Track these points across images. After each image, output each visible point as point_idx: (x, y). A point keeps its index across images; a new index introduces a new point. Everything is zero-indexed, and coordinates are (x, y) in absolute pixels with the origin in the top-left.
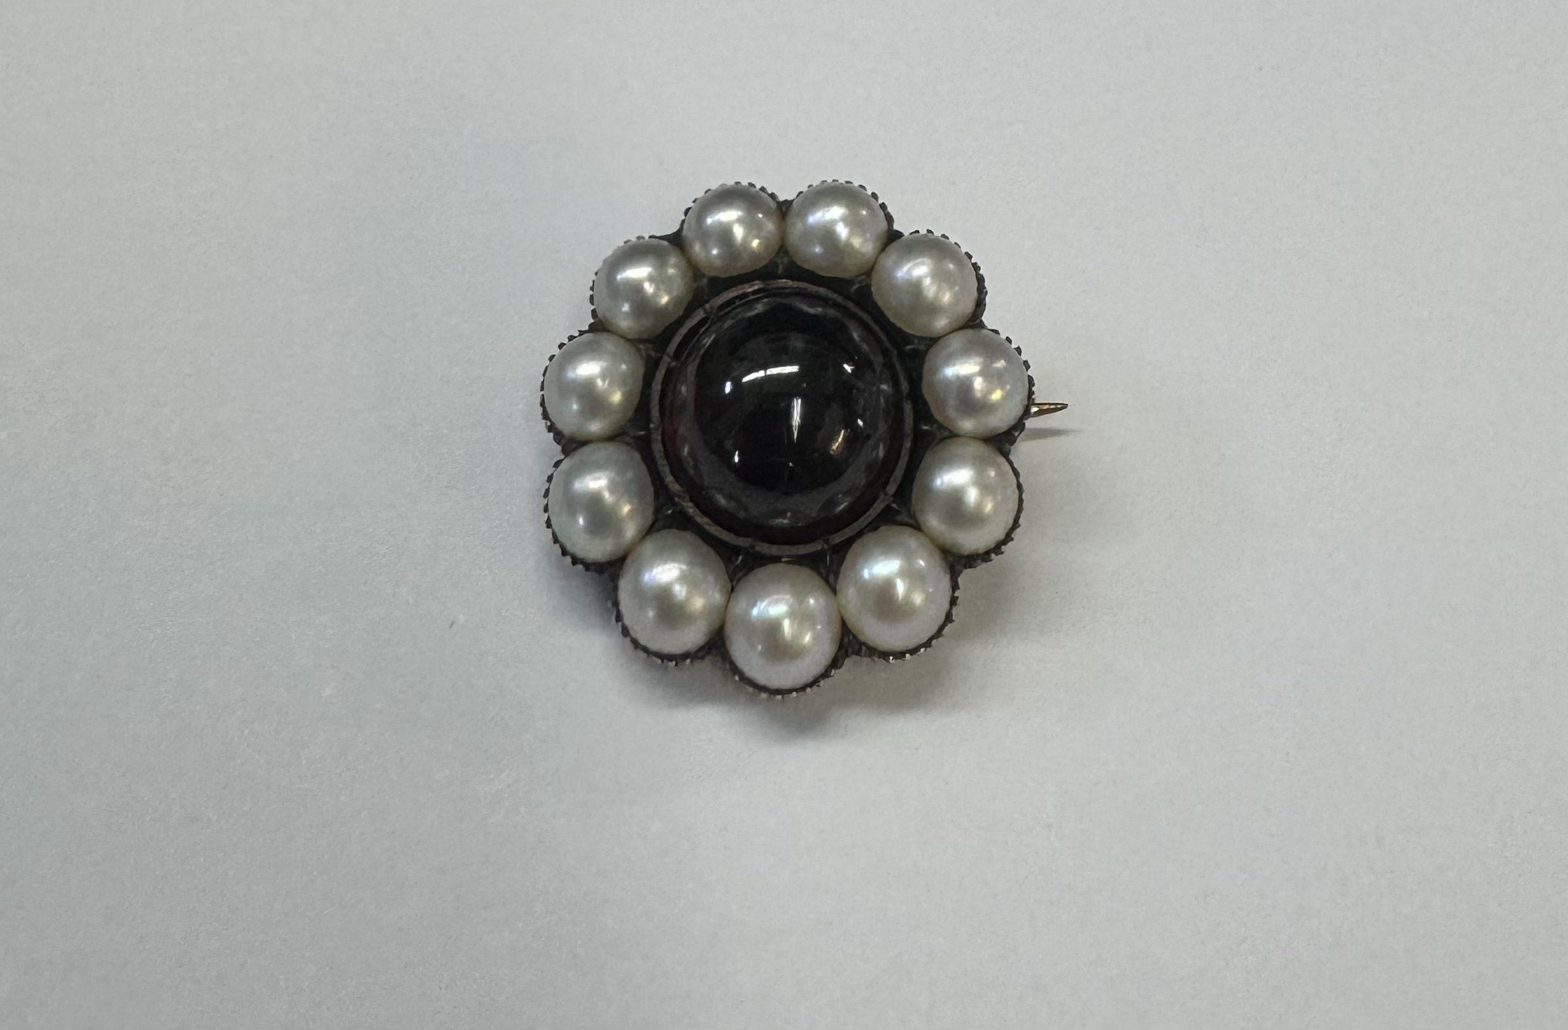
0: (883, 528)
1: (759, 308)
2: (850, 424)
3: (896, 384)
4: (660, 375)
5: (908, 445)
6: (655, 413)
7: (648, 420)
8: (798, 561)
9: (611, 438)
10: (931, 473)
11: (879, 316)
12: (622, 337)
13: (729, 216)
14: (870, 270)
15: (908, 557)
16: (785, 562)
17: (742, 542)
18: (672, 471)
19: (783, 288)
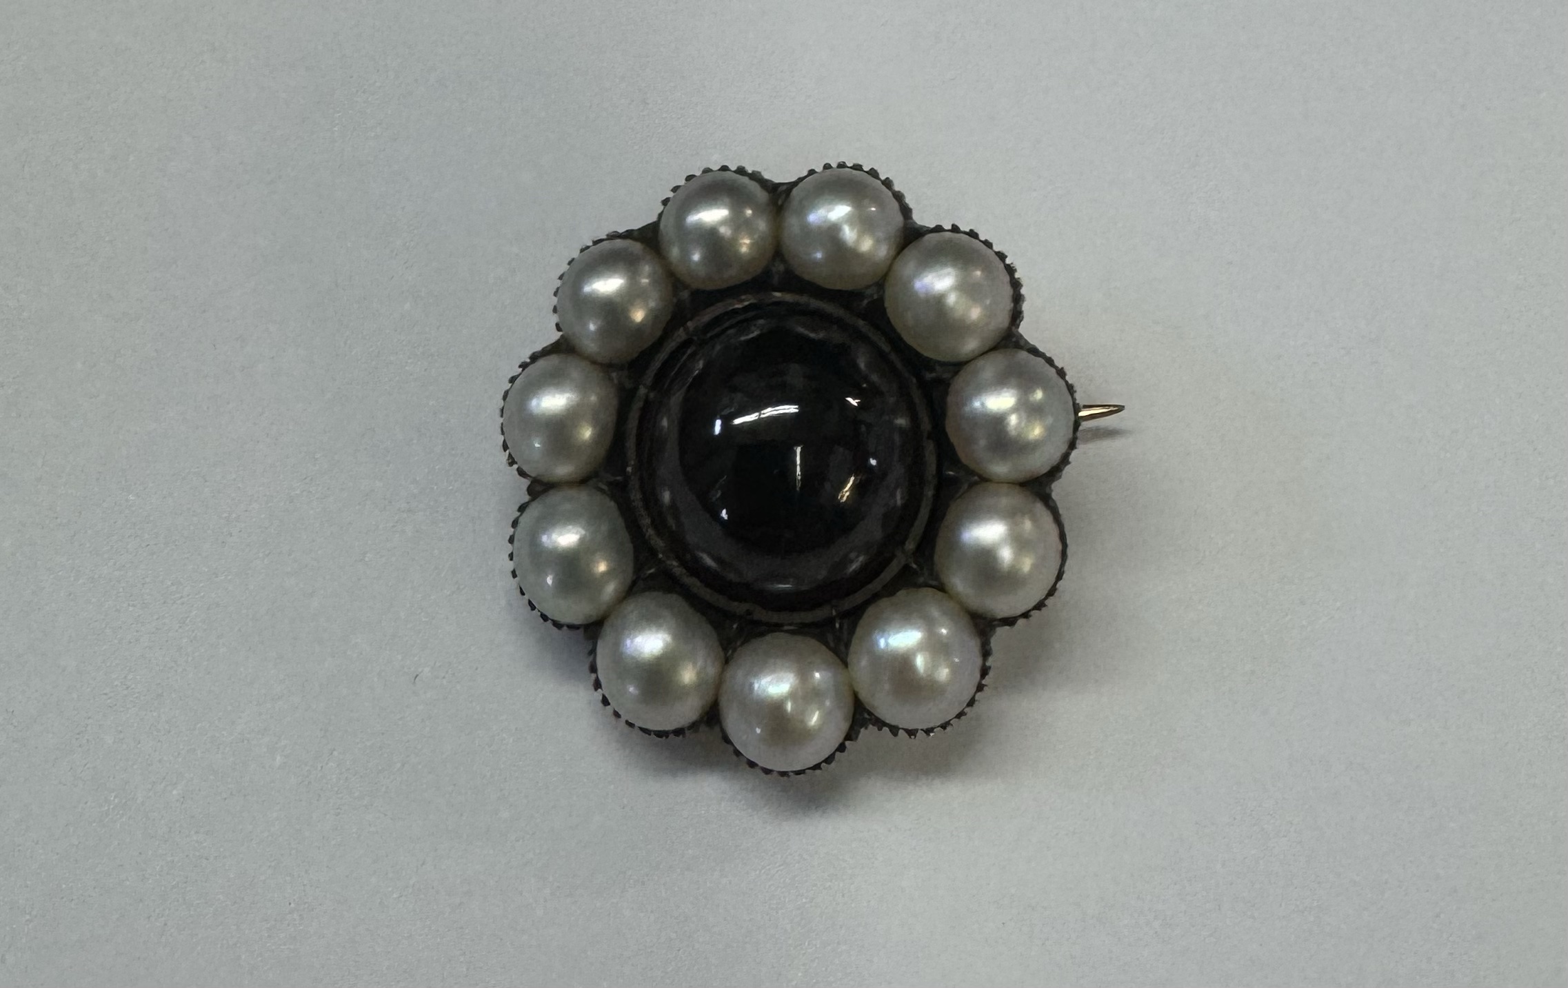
0: (902, 594)
1: (753, 332)
2: (860, 467)
3: (914, 418)
4: (635, 411)
5: (929, 492)
6: (632, 454)
7: (624, 463)
8: (803, 630)
9: (583, 482)
10: (957, 527)
11: (893, 338)
12: (592, 361)
13: (713, 215)
14: (883, 278)
15: (929, 625)
16: (787, 631)
17: (739, 608)
18: (654, 524)
19: (778, 303)
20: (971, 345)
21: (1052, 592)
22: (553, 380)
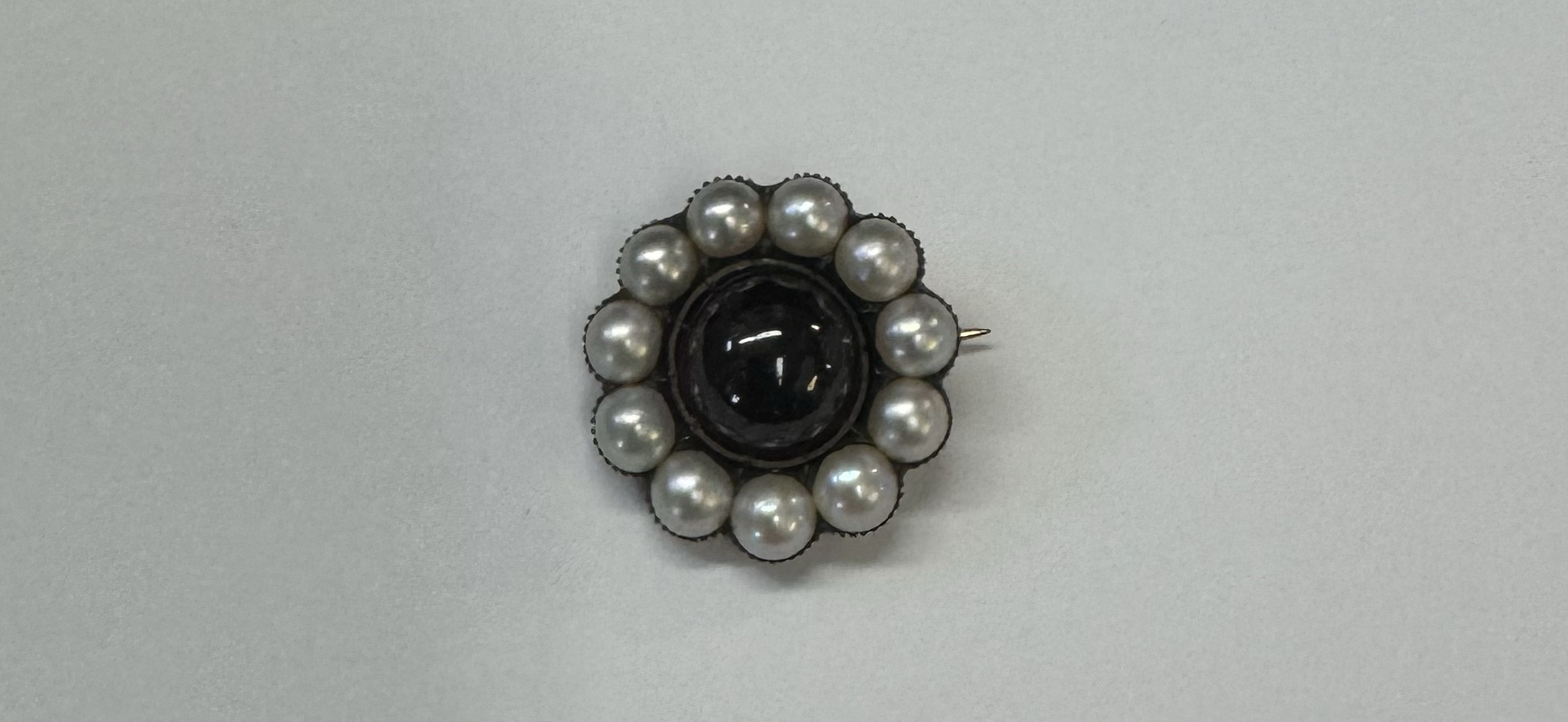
0: (847, 449)
1: (750, 284)
2: (821, 371)
3: (855, 339)
4: (674, 337)
5: (864, 385)
6: (672, 363)
7: (667, 370)
8: (785, 472)
9: (640, 382)
10: (882, 406)
11: (842, 288)
12: (645, 304)
13: (722, 209)
14: (835, 249)
15: (863, 466)
16: (775, 473)
17: (742, 459)
18: (688, 408)
19: (767, 266)
20: (892, 291)
21: (942, 446)
22: (619, 317)
